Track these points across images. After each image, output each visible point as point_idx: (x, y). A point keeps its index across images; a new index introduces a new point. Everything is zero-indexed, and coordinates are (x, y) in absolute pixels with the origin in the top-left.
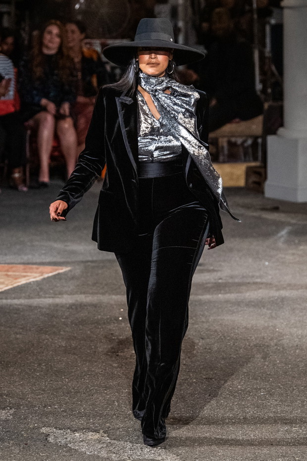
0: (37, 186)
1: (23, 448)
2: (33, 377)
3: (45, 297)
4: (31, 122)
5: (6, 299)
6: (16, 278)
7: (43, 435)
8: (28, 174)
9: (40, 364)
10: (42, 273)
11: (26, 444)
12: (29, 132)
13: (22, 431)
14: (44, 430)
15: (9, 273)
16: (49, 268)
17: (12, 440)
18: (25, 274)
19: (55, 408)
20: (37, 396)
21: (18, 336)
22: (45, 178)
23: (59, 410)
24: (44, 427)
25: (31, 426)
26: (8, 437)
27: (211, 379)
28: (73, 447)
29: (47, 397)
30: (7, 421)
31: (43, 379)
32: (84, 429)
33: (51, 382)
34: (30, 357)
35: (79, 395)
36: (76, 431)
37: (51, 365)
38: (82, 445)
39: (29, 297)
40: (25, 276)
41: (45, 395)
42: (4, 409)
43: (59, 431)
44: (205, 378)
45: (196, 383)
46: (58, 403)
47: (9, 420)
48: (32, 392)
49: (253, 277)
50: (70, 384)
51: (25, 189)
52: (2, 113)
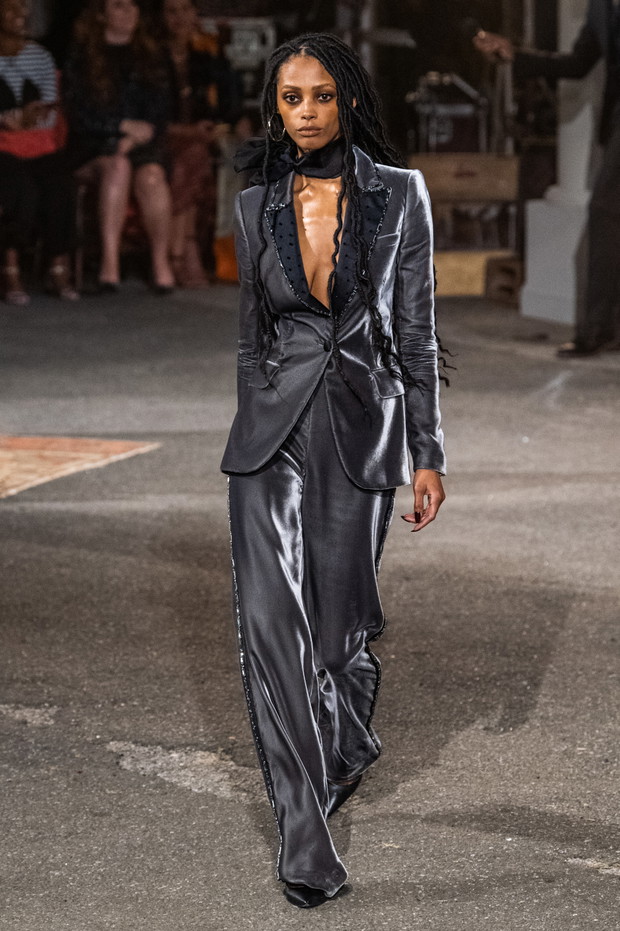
0: (96, 290)
1: (75, 779)
2: (92, 648)
3: (113, 499)
4: (85, 172)
5: (41, 500)
6: (59, 462)
7: (112, 756)
8: (79, 267)
9: (104, 624)
10: (107, 454)
11: (80, 772)
12: (82, 190)
13: (72, 748)
14: (113, 746)
15: (47, 453)
16: (118, 444)
17: (54, 764)
18: (73, 455)
19: (134, 706)
20: (101, 681)
21: (63, 571)
22: (111, 274)
23: (141, 709)
24: (112, 740)
25: (90, 739)
26: (46, 759)
27: (424, 654)
28: (167, 779)
29: (119, 685)
30: (43, 728)
31: (110, 651)
32: (188, 745)
33: (125, 657)
34: (86, 611)
35: (177, 680)
36: (172, 748)
37: (124, 626)
38: (185, 775)
39: (82, 498)
40: (74, 459)
41: (116, 682)
42: (38, 706)
43: (142, 749)
44: (412, 653)
45: (395, 661)
46: (139, 696)
47: (47, 727)
48: (91, 675)
49: (500, 464)
50: (160, 662)
51: (74, 296)
52: (33, 153)
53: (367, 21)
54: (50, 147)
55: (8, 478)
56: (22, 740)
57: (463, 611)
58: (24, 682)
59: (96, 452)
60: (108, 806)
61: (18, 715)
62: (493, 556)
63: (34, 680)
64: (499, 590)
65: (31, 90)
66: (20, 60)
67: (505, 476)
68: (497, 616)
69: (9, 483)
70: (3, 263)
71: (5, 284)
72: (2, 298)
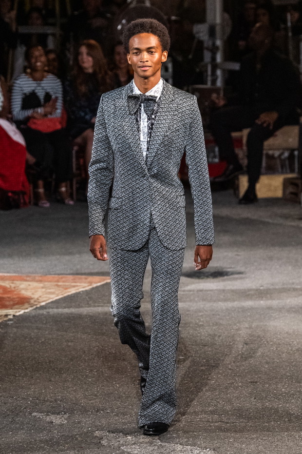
1: (78, 451)
2: (85, 383)
3: (95, 306)
5: (57, 308)
6: (66, 288)
7: (97, 439)
8: (74, 188)
9: (91, 371)
10: (91, 283)
11: (81, 447)
13: (76, 435)
14: (97, 433)
15: (60, 284)
16: (97, 278)
17: (67, 443)
18: (74, 284)
19: (108, 412)
20: (90, 401)
21: (70, 344)
24: (97, 431)
25: (85, 430)
26: (63, 441)
27: (256, 382)
28: (125, 450)
29: (100, 402)
30: (62, 425)
31: (95, 385)
32: (136, 432)
33: (103, 388)
34: (82, 364)
35: (129, 399)
36: (128, 434)
37: (102, 371)
38: (134, 448)
39: (79, 306)
40: (74, 286)
41: (98, 400)
42: (58, 414)
43: (112, 435)
44: (250, 382)
45: (241, 387)
46: (110, 408)
47: (63, 424)
48: (85, 397)
49: (293, 283)
50: (121, 390)
51: (71, 203)
52: (50, 130)
53: (219, 58)
54: (59, 127)
55: (40, 297)
56: (51, 431)
57: (275, 360)
58: (51, 402)
59: (85, 283)
61: (48, 419)
62: (291, 331)
63: (56, 400)
64: (294, 349)
65: (48, 96)
66: (43, 83)
67: (295, 290)
68: (292, 362)
69: (41, 300)
70: (36, 186)
71: (37, 197)
72: (36, 204)
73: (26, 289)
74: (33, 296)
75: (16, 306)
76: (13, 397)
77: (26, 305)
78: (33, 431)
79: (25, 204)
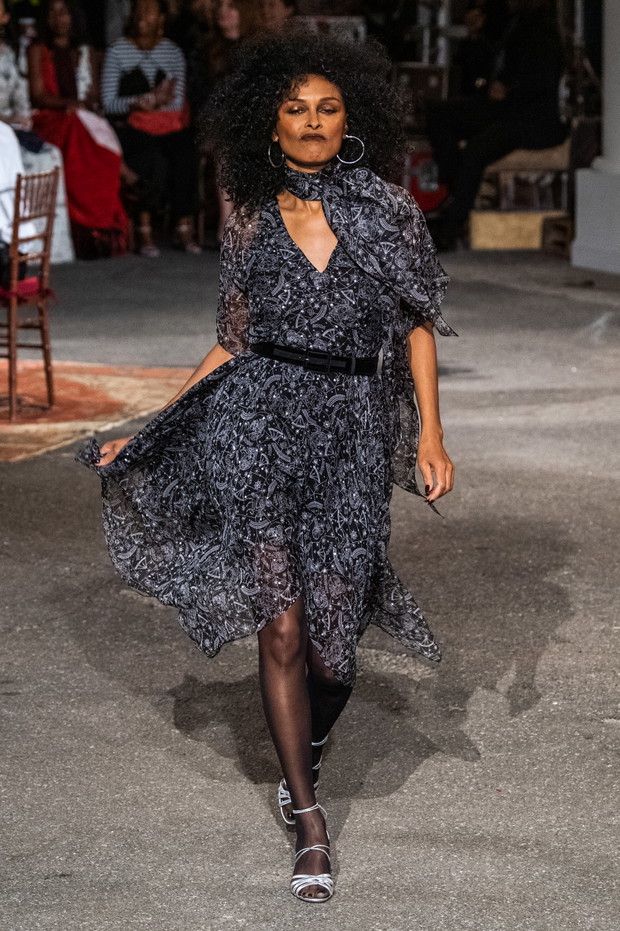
1: (193, 654)
8: (201, 227)
12: (203, 162)
15: (173, 382)
17: (176, 640)
26: (169, 636)
27: (486, 549)
44: (476, 548)
45: (462, 555)
51: (197, 250)
52: (163, 131)
53: (443, 19)
54: (177, 125)
55: (139, 402)
56: (149, 621)
57: (519, 513)
60: (221, 676)
61: (146, 600)
62: (546, 468)
65: (160, 75)
68: (548, 517)
69: (141, 407)
70: (138, 223)
71: (139, 240)
72: (137, 252)
73: (117, 390)
74: (128, 401)
75: (100, 417)
76: (89, 564)
77: (117, 416)
78: (120, 619)
79: (120, 251)
